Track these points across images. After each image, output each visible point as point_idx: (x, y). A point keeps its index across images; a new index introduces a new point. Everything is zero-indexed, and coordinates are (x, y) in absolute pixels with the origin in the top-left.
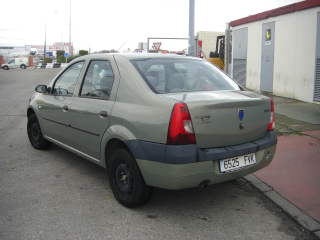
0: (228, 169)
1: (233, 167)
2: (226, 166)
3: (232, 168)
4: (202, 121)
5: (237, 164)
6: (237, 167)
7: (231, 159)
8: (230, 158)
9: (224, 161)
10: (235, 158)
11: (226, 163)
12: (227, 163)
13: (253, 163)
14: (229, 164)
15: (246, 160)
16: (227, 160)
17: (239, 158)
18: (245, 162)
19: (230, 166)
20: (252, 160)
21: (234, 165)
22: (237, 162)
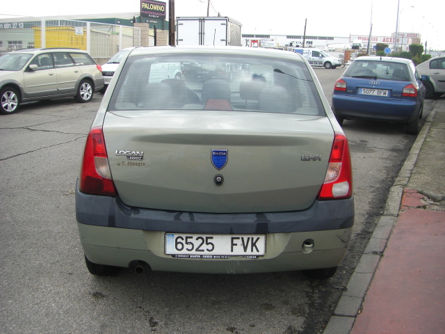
0: (184, 252)
1: (197, 250)
2: (180, 246)
3: (194, 252)
4: (126, 162)
5: (210, 247)
6: (206, 252)
7: (195, 236)
8: (194, 233)
9: (176, 236)
10: (204, 237)
11: (179, 240)
12: (184, 242)
13: (255, 252)
14: (187, 243)
15: (233, 244)
16: (184, 236)
17: (215, 237)
18: (232, 248)
19: (190, 247)
20: (254, 248)
21: (199, 247)
22: (210, 243)
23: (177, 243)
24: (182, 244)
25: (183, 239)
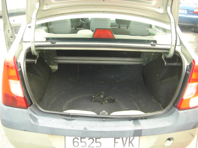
1: (89, 147)
2: (76, 144)
5: (98, 144)
9: (73, 137)
10: (94, 138)
11: (76, 140)
12: (79, 141)
14: (81, 142)
15: (115, 142)
18: (115, 145)
19: (83, 144)
20: (131, 144)
21: (90, 145)
22: (98, 142)
23: (74, 142)
24: (78, 143)
25: (78, 139)
